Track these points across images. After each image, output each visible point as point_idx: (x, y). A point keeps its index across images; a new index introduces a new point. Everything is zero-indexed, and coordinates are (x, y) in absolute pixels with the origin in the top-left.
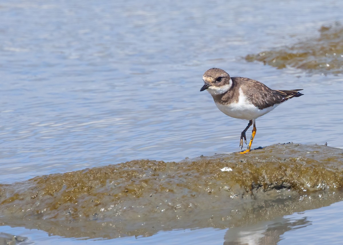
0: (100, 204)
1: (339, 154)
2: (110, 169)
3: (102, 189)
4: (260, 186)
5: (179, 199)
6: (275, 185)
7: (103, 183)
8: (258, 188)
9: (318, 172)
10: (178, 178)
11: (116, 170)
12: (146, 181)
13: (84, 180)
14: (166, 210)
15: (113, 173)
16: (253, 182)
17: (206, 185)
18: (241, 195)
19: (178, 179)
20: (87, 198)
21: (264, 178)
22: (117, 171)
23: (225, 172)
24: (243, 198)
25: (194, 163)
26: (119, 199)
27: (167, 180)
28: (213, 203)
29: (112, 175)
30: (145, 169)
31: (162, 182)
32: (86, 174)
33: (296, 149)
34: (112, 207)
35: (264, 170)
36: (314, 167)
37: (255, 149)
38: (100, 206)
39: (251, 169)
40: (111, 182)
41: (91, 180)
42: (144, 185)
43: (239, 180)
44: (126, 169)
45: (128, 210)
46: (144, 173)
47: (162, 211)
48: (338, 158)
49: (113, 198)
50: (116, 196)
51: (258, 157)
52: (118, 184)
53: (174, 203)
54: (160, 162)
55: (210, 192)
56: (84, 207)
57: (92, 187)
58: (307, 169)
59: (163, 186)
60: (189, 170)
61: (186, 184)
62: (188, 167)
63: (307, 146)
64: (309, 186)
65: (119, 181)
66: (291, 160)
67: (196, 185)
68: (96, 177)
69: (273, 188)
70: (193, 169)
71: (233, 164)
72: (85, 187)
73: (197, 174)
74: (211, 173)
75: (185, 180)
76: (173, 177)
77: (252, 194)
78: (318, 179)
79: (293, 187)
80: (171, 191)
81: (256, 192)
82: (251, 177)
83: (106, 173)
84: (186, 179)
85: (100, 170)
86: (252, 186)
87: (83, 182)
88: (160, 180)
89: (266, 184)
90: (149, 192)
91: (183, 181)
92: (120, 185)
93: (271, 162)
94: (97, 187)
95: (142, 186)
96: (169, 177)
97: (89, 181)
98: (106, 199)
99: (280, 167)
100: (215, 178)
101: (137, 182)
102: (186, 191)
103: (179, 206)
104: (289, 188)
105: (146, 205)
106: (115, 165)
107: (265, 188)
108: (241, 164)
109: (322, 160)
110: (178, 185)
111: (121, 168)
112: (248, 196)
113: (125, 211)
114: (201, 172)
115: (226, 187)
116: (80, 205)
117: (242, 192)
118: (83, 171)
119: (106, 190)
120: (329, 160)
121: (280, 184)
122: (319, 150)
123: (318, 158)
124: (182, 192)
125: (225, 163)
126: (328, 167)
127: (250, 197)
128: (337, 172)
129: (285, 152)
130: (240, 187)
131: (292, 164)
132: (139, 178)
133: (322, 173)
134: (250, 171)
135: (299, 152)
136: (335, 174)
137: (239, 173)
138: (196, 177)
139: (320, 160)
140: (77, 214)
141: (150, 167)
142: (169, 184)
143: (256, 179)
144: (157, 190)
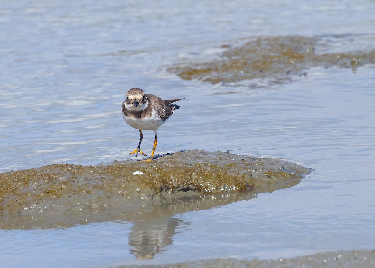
0: (24, 203)
1: (240, 160)
2: (33, 171)
3: (25, 190)
4: (168, 188)
5: (95, 200)
6: (182, 188)
7: (26, 185)
8: (166, 190)
9: (220, 176)
10: (94, 180)
11: (39, 172)
12: (65, 183)
13: (9, 181)
14: (84, 209)
15: (36, 176)
16: (162, 185)
17: (120, 187)
18: (151, 197)
19: (94, 182)
20: (12, 198)
21: (172, 181)
22: (39, 174)
23: (137, 175)
24: (152, 199)
25: (109, 167)
26: (41, 198)
27: (84, 182)
28: (126, 203)
29: (35, 178)
30: (65, 172)
31: (80, 183)
32: (11, 176)
33: (201, 155)
34: (34, 206)
35: (172, 175)
36: (217, 172)
37: (164, 155)
38: (23, 205)
39: (160, 173)
40: (33, 183)
41: (15, 182)
42: (63, 186)
43: (149, 183)
44: (47, 171)
45: (49, 209)
46: (63, 176)
47: (80, 210)
48: (239, 164)
49: (35, 198)
50: (38, 196)
51: (166, 162)
52: (41, 185)
53: (90, 203)
54: (78, 166)
55: (123, 194)
56: (10, 206)
57: (16, 188)
58: (211, 173)
59: (81, 188)
60: (105, 173)
61: (101, 186)
62: (103, 171)
63: (211, 153)
64: (213, 189)
65: (41, 183)
66: (196, 166)
67: (111, 187)
68: (20, 179)
69: (180, 190)
70: (108, 172)
71: (144, 168)
72: (10, 188)
73: (112, 177)
74: (124, 176)
75: (100, 183)
76: (90, 180)
77: (161, 196)
78: (221, 183)
79: (198, 190)
80: (88, 192)
81: (164, 193)
82: (160, 180)
83: (29, 176)
84: (101, 181)
85: (24, 172)
86: (161, 188)
87: (8, 184)
88: (78, 182)
89: (174, 187)
90: (68, 193)
91: (99, 184)
92: (42, 187)
93: (179, 167)
94: (21, 189)
95: (62, 187)
96: (87, 179)
97: (14, 182)
98: (29, 199)
99: (187, 172)
100: (128, 181)
101: (57, 184)
102: (101, 192)
103: (95, 206)
104: (195, 190)
105: (65, 205)
106: (37, 168)
107: (173, 190)
108: (151, 169)
109: (224, 166)
110: (94, 187)
111: (43, 171)
112: (157, 197)
113: (46, 210)
114: (115, 176)
115: (138, 190)
116: (5, 204)
117: (152, 193)
118: (8, 173)
119: (30, 190)
120: (231, 165)
121: (186, 187)
122: (221, 156)
123: (221, 163)
124: (98, 193)
125: (137, 167)
126: (229, 172)
127: (159, 199)
128: (238, 176)
129: (191, 158)
130: (150, 189)
131: (197, 169)
132: (59, 180)
133: (224, 177)
134: (160, 175)
135: (204, 158)
136: (236, 178)
137: (149, 176)
138: (110, 179)
139: (223, 166)
140: (3, 212)
141: (69, 170)
142: (86, 186)
143: (164, 182)
144: (75, 191)
